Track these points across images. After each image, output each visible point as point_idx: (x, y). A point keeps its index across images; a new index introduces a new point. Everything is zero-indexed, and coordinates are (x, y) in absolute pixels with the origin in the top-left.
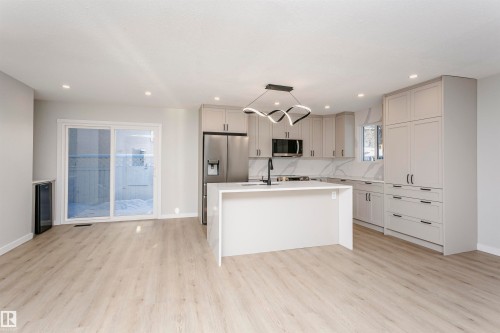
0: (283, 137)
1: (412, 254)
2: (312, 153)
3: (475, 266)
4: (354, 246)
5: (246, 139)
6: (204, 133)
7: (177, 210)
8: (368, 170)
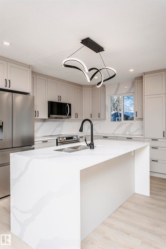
2: (77, 116)
8: (117, 129)
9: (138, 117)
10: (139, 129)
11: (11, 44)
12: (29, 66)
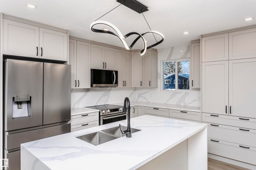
6: (5, 57)
9: (194, 87)
10: (196, 100)
11: (36, 7)
12: (67, 32)
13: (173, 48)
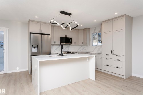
0: (64, 36)
1: (115, 80)
2: (75, 43)
3: (136, 83)
4: (95, 79)
5: (50, 36)
6: (30, 33)
7: (18, 68)
8: (95, 49)
12: (50, 24)
13: (95, 27)
